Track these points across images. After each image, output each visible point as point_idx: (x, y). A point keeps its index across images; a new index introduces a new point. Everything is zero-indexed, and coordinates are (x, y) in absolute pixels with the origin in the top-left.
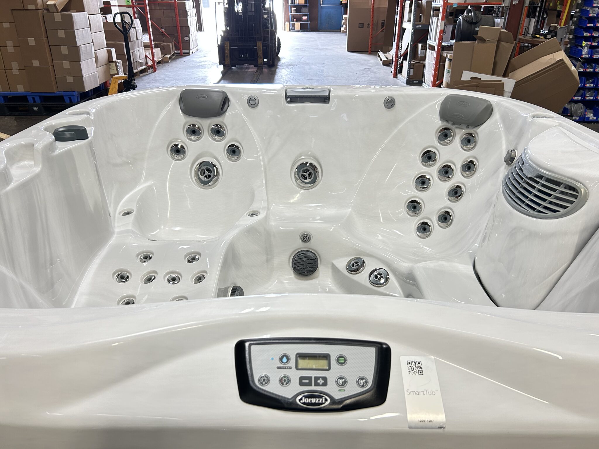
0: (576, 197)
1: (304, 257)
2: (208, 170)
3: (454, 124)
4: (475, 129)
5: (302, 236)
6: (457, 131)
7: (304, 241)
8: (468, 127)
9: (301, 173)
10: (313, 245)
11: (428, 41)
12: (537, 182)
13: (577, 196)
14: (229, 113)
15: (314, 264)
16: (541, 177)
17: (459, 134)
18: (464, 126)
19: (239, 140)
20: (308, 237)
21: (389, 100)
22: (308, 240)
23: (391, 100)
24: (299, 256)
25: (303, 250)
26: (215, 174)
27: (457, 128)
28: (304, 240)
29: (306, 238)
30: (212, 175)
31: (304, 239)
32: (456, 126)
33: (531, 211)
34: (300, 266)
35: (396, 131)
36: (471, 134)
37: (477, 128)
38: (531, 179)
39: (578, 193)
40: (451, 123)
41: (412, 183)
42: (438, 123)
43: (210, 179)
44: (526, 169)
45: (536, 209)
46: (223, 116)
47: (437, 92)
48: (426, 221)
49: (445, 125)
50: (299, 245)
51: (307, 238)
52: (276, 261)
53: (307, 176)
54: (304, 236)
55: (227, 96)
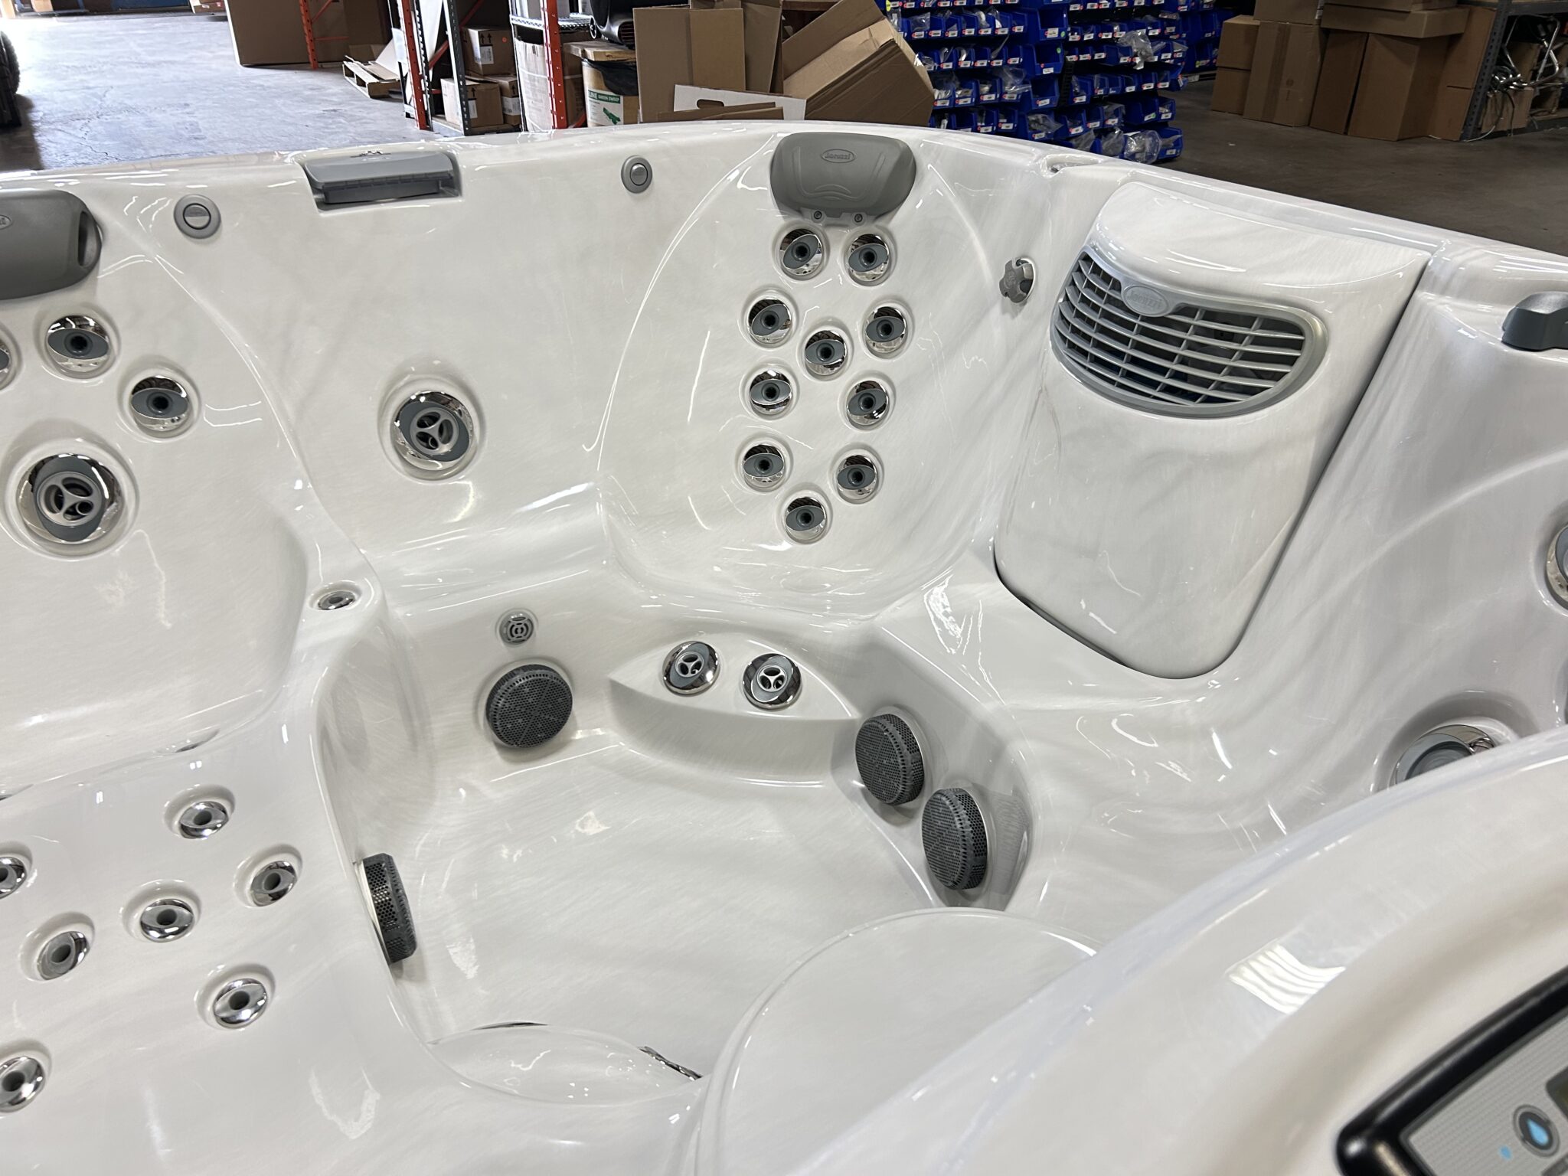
0: (1298, 345)
1: (527, 690)
2: (73, 486)
3: (817, 216)
4: (881, 222)
5: (506, 626)
6: (832, 234)
7: (515, 639)
8: (859, 219)
9: (415, 430)
10: (541, 646)
11: (511, 16)
12: (1185, 327)
13: (1302, 341)
14: (109, 269)
15: (560, 700)
16: (1188, 310)
17: (839, 241)
18: (848, 218)
19: (173, 356)
20: (525, 625)
21: (635, 167)
22: (528, 635)
23: (641, 166)
24: (510, 691)
25: (517, 669)
26: (107, 496)
27: (828, 226)
28: (512, 636)
29: (519, 631)
30: (94, 501)
31: (514, 634)
32: (825, 219)
33: (1190, 405)
34: (520, 721)
35: (666, 257)
36: (869, 239)
37: (887, 217)
38: (1162, 321)
39: (1301, 334)
40: (810, 213)
41: (741, 397)
42: (776, 222)
43: (88, 517)
44: (1134, 297)
45: (1199, 395)
46: (87, 283)
47: (752, 133)
49: (796, 223)
50: (501, 657)
51: (522, 629)
52: (439, 728)
53: (436, 435)
54: (513, 626)
55: (85, 211)
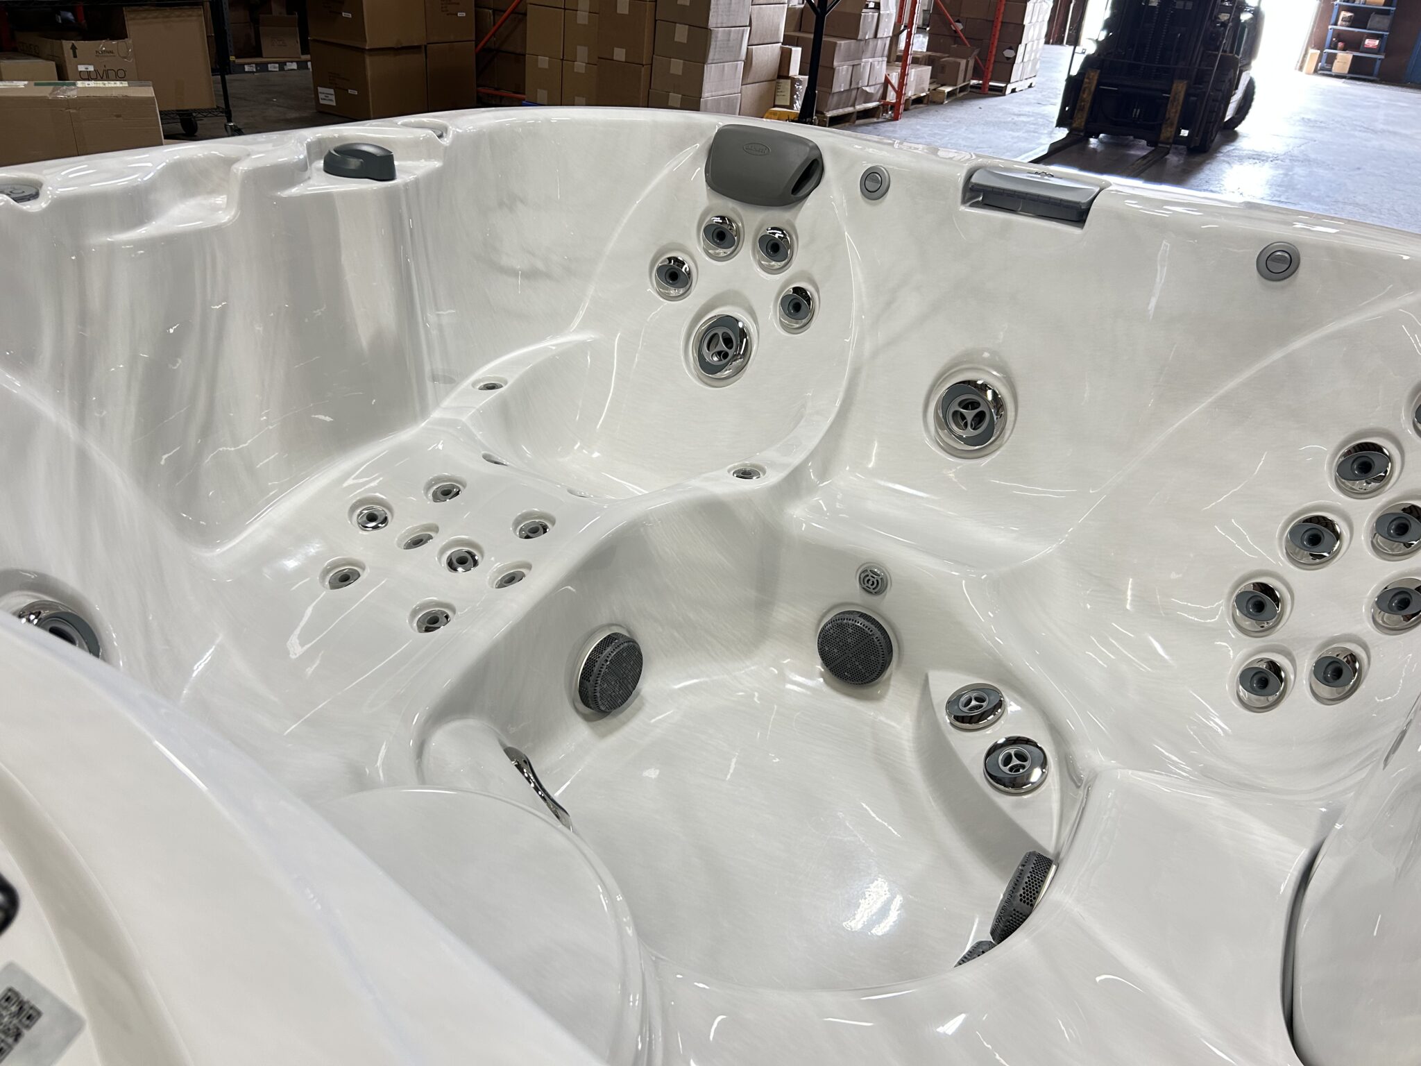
1: (851, 631)
2: (728, 341)
5: (863, 572)
7: (865, 586)
9: (955, 407)
10: (888, 607)
15: (872, 658)
19: (817, 278)
20: (877, 581)
21: (1279, 253)
22: (877, 590)
23: (1287, 255)
24: (838, 622)
25: (858, 612)
26: (741, 353)
28: (864, 584)
29: (871, 582)
30: (731, 352)
31: (866, 582)
34: (836, 651)
35: (1278, 355)
41: (1278, 527)
43: (724, 361)
46: (793, 211)
48: (1280, 660)
50: (851, 594)
51: (873, 582)
52: (783, 614)
53: (969, 419)
54: (868, 576)
55: (819, 160)
